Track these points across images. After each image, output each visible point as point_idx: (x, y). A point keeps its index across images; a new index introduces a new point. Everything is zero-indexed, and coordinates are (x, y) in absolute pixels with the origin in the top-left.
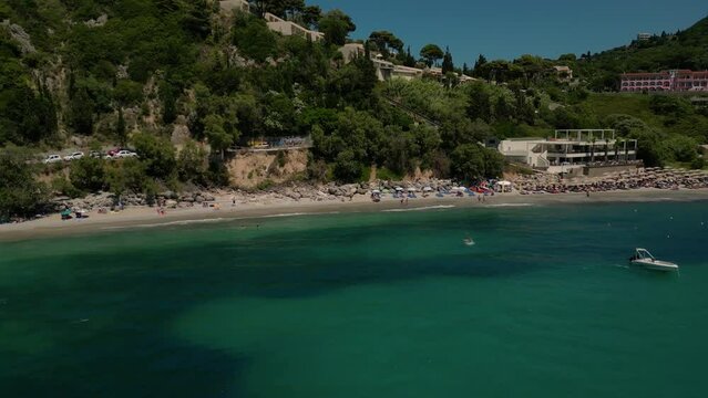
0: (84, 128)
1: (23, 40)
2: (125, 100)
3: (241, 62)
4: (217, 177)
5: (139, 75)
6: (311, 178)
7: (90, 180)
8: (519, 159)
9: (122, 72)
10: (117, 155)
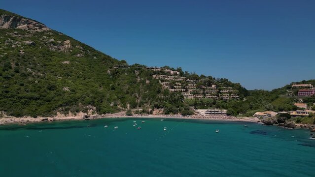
0: (140, 106)
1: (137, 95)
2: (146, 103)
3: (163, 97)
4: (151, 113)
5: (149, 100)
6: (162, 114)
7: (137, 112)
8: (199, 113)
9: (147, 99)
10: (140, 110)
